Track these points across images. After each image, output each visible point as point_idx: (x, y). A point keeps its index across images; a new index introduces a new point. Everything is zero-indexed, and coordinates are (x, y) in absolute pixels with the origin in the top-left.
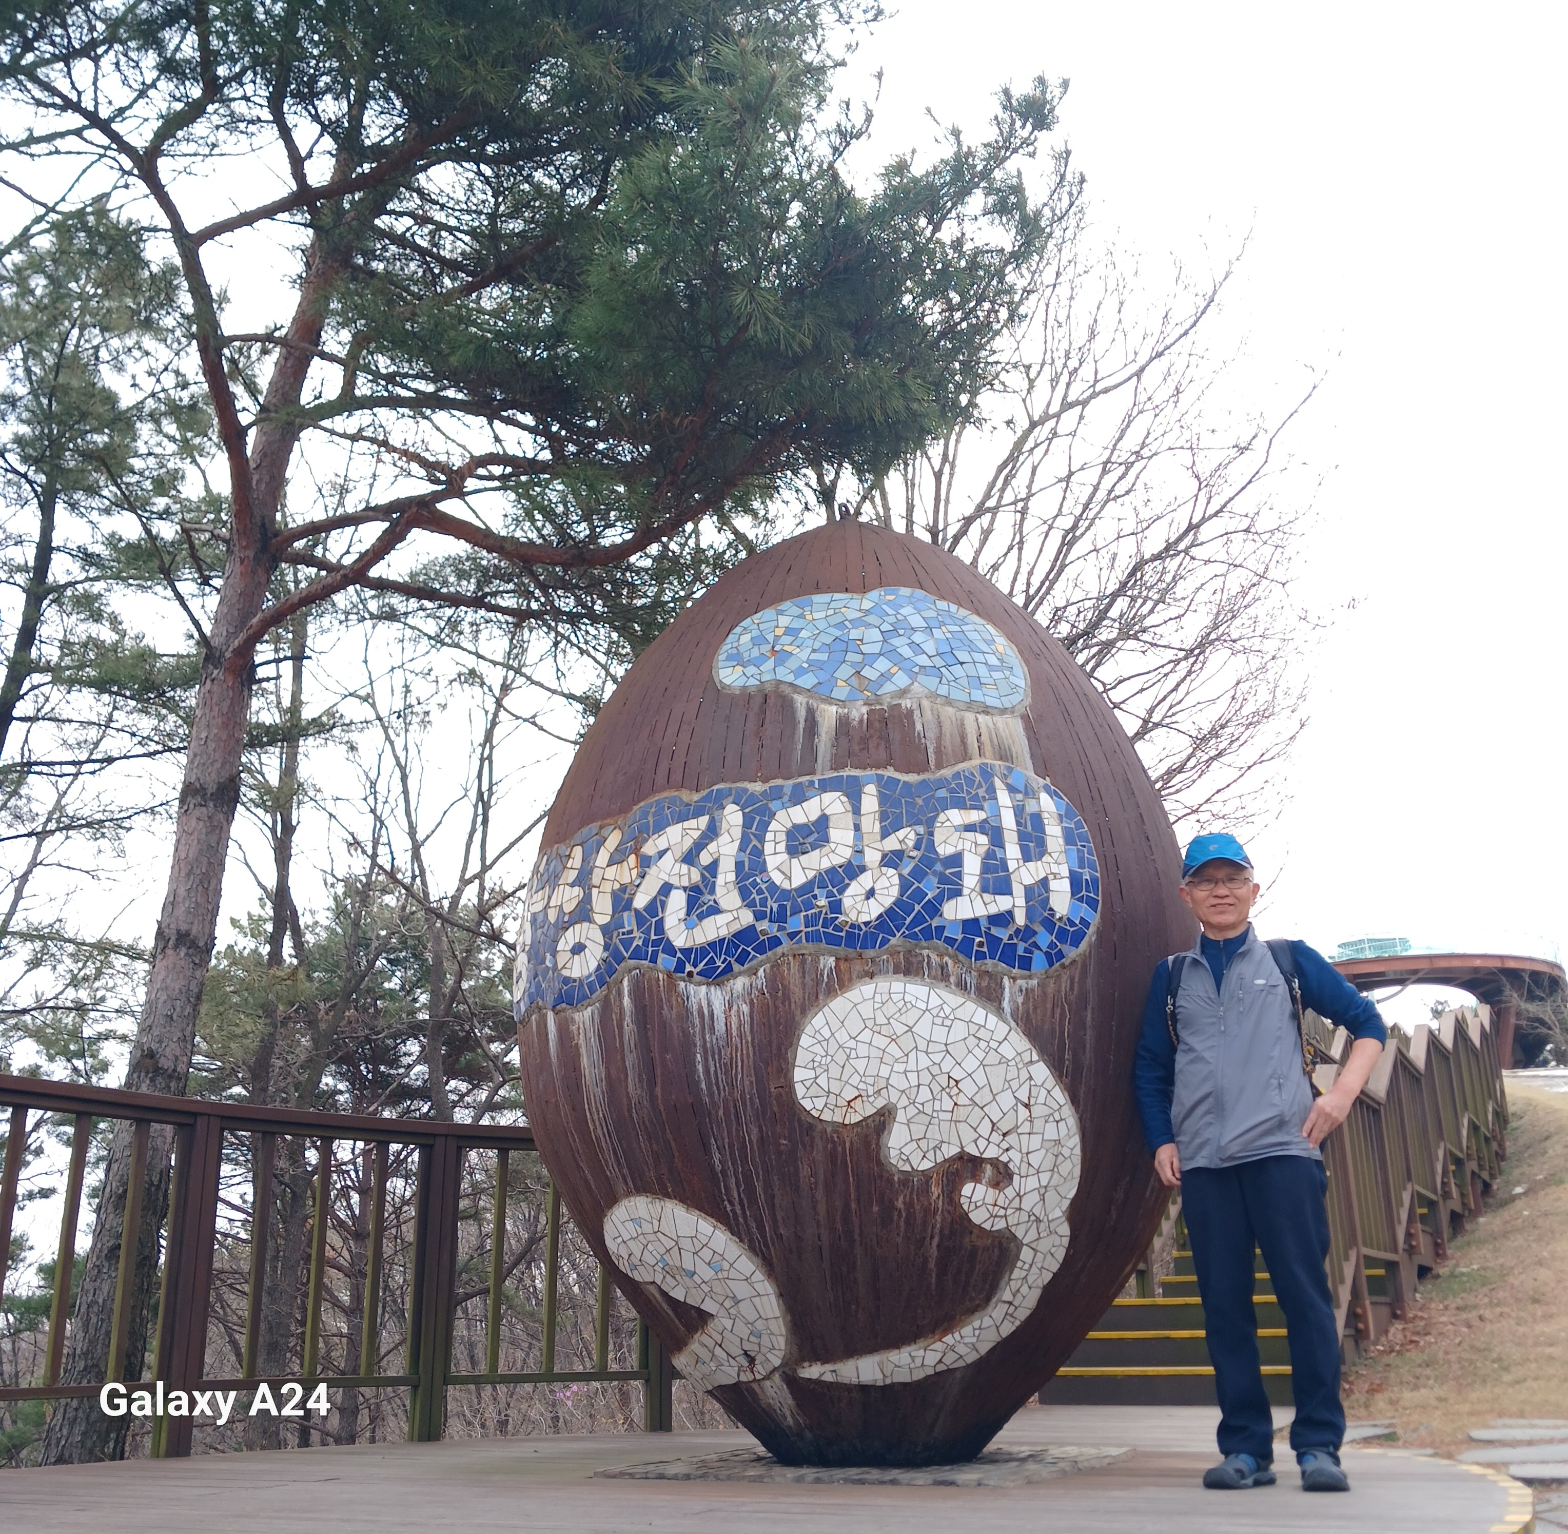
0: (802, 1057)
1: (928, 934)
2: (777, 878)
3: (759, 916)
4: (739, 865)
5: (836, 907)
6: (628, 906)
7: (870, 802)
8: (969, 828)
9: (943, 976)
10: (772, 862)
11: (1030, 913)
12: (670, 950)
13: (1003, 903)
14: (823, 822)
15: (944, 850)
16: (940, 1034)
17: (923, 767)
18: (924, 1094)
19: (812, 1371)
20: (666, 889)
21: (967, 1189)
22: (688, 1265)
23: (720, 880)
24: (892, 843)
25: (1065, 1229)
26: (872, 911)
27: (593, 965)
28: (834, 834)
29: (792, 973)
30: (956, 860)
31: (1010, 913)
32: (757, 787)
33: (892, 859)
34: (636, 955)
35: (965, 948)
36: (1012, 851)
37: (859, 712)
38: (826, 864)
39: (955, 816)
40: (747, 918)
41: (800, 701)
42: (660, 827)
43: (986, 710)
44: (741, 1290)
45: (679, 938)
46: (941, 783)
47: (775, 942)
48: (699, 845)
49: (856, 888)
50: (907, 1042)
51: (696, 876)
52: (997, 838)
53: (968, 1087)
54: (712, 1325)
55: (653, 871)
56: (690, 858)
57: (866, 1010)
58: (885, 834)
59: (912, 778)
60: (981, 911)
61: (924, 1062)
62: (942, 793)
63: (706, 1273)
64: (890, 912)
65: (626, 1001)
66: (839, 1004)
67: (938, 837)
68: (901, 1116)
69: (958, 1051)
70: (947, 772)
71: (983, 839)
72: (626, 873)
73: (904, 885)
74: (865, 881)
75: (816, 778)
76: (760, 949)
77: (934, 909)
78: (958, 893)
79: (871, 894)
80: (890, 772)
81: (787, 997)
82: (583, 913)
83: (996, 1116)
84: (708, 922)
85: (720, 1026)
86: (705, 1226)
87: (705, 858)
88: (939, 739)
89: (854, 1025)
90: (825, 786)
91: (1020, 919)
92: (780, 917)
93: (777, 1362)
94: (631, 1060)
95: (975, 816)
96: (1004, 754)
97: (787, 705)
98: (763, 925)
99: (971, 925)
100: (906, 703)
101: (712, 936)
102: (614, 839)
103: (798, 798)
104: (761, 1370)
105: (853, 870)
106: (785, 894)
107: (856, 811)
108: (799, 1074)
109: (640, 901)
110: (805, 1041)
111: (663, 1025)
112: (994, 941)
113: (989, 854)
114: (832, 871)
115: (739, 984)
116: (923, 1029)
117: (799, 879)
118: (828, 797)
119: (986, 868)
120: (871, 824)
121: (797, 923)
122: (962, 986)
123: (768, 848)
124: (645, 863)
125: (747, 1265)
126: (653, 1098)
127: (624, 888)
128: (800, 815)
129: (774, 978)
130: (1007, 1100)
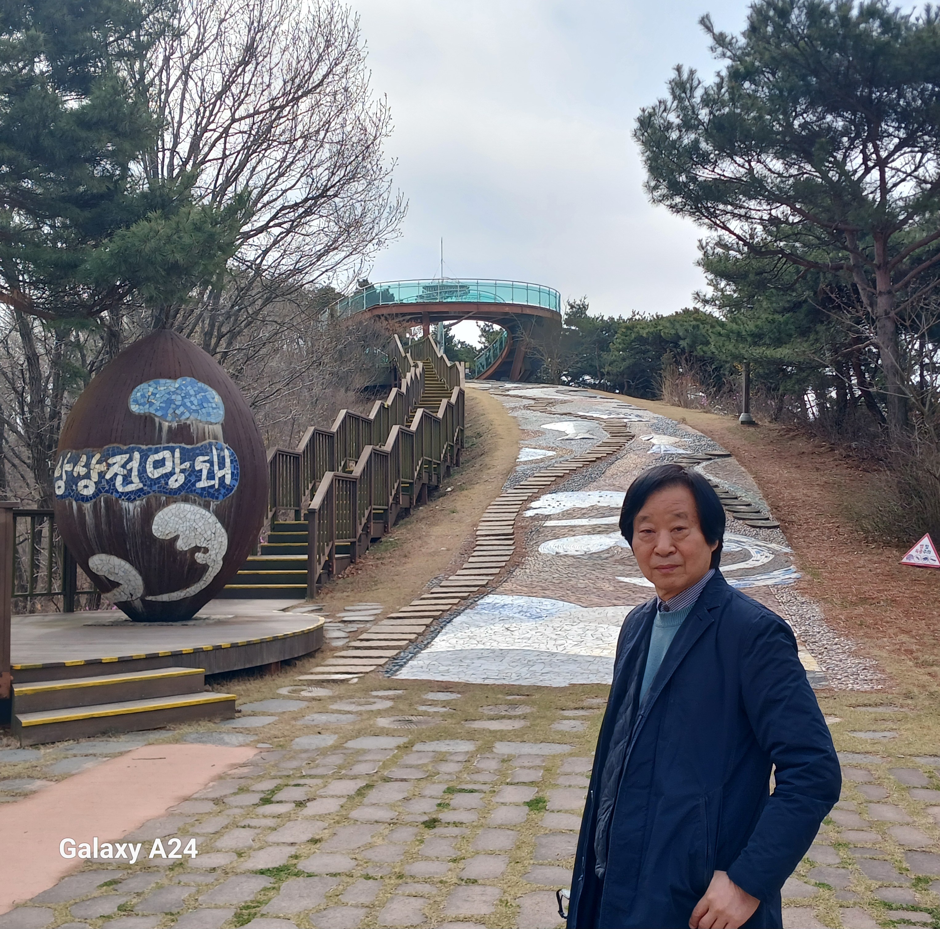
0: (155, 522)
1: (191, 491)
2: (150, 475)
3: (144, 485)
4: (139, 470)
5: (167, 484)
6: (104, 477)
7: (177, 454)
8: (205, 462)
9: (194, 502)
10: (149, 470)
11: (220, 485)
12: (117, 491)
13: (212, 482)
14: (164, 459)
15: (197, 468)
16: (193, 517)
17: (192, 443)
18: (187, 532)
19: (149, 598)
20: (116, 475)
21: (196, 554)
22: (116, 571)
23: (133, 474)
24: (183, 466)
25: (221, 563)
26: (176, 485)
27: (91, 492)
28: (166, 463)
29: (153, 501)
30: (201, 471)
31: (214, 485)
32: (144, 447)
33: (183, 471)
34: (107, 491)
35: (201, 495)
36: (216, 467)
37: (175, 425)
38: (164, 472)
39: (201, 458)
40: (141, 485)
41: (157, 420)
42: (114, 455)
43: (211, 424)
44: (132, 578)
45: (120, 489)
46: (198, 448)
47: (149, 493)
48: (127, 463)
49: (173, 479)
50: (184, 519)
51: (125, 472)
52: (212, 464)
53: (199, 530)
54: (121, 587)
55: (111, 469)
56: (124, 466)
57: (173, 511)
58: (181, 464)
59: (189, 447)
60: (206, 485)
61: (188, 524)
62: (198, 451)
63: (122, 574)
64: (181, 485)
65: (102, 503)
66: (166, 510)
67: (196, 464)
68: (181, 537)
69: (197, 521)
70: (199, 445)
71: (208, 465)
72: (102, 467)
73: (186, 478)
74: (175, 477)
75: (162, 446)
76: (144, 494)
77: (194, 485)
78: (200, 480)
79: (176, 480)
80: (183, 445)
81: (151, 507)
82: (87, 476)
83: (205, 536)
84: (129, 486)
85: (131, 513)
86: (123, 563)
87: (128, 467)
88: (197, 433)
89: (170, 515)
90: (165, 449)
91: (217, 486)
92: (151, 486)
93: (139, 595)
94: (103, 519)
95: (207, 458)
96: (215, 438)
97: (153, 421)
98: (145, 488)
99: (203, 489)
100: (188, 422)
101: (130, 490)
102: (98, 456)
103: (157, 451)
104: (134, 598)
105: (172, 473)
106: (152, 480)
107: (173, 457)
108: (153, 527)
109: (108, 477)
110: (156, 518)
111: (114, 511)
112: (209, 493)
113: (210, 469)
114: (166, 474)
115: (138, 503)
116: (188, 516)
117: (156, 476)
118: (165, 452)
119: (208, 473)
120: (177, 461)
121: (156, 488)
122: (200, 505)
123: (147, 466)
124: (109, 466)
125: (134, 572)
126: (110, 530)
127: (102, 472)
128: (158, 457)
129: (147, 502)
130: (209, 533)
